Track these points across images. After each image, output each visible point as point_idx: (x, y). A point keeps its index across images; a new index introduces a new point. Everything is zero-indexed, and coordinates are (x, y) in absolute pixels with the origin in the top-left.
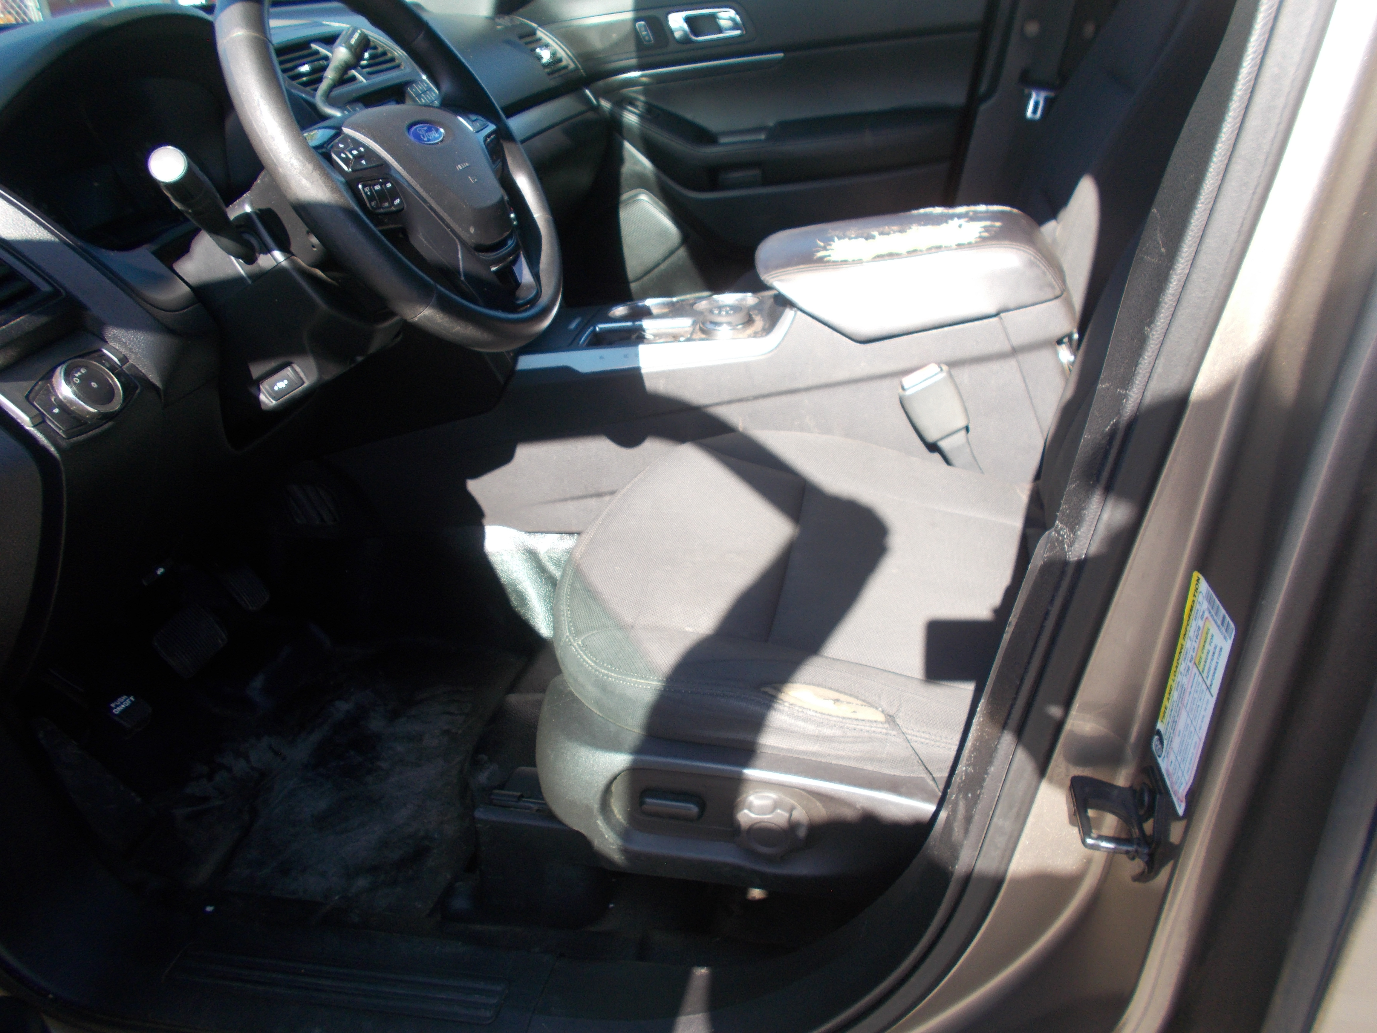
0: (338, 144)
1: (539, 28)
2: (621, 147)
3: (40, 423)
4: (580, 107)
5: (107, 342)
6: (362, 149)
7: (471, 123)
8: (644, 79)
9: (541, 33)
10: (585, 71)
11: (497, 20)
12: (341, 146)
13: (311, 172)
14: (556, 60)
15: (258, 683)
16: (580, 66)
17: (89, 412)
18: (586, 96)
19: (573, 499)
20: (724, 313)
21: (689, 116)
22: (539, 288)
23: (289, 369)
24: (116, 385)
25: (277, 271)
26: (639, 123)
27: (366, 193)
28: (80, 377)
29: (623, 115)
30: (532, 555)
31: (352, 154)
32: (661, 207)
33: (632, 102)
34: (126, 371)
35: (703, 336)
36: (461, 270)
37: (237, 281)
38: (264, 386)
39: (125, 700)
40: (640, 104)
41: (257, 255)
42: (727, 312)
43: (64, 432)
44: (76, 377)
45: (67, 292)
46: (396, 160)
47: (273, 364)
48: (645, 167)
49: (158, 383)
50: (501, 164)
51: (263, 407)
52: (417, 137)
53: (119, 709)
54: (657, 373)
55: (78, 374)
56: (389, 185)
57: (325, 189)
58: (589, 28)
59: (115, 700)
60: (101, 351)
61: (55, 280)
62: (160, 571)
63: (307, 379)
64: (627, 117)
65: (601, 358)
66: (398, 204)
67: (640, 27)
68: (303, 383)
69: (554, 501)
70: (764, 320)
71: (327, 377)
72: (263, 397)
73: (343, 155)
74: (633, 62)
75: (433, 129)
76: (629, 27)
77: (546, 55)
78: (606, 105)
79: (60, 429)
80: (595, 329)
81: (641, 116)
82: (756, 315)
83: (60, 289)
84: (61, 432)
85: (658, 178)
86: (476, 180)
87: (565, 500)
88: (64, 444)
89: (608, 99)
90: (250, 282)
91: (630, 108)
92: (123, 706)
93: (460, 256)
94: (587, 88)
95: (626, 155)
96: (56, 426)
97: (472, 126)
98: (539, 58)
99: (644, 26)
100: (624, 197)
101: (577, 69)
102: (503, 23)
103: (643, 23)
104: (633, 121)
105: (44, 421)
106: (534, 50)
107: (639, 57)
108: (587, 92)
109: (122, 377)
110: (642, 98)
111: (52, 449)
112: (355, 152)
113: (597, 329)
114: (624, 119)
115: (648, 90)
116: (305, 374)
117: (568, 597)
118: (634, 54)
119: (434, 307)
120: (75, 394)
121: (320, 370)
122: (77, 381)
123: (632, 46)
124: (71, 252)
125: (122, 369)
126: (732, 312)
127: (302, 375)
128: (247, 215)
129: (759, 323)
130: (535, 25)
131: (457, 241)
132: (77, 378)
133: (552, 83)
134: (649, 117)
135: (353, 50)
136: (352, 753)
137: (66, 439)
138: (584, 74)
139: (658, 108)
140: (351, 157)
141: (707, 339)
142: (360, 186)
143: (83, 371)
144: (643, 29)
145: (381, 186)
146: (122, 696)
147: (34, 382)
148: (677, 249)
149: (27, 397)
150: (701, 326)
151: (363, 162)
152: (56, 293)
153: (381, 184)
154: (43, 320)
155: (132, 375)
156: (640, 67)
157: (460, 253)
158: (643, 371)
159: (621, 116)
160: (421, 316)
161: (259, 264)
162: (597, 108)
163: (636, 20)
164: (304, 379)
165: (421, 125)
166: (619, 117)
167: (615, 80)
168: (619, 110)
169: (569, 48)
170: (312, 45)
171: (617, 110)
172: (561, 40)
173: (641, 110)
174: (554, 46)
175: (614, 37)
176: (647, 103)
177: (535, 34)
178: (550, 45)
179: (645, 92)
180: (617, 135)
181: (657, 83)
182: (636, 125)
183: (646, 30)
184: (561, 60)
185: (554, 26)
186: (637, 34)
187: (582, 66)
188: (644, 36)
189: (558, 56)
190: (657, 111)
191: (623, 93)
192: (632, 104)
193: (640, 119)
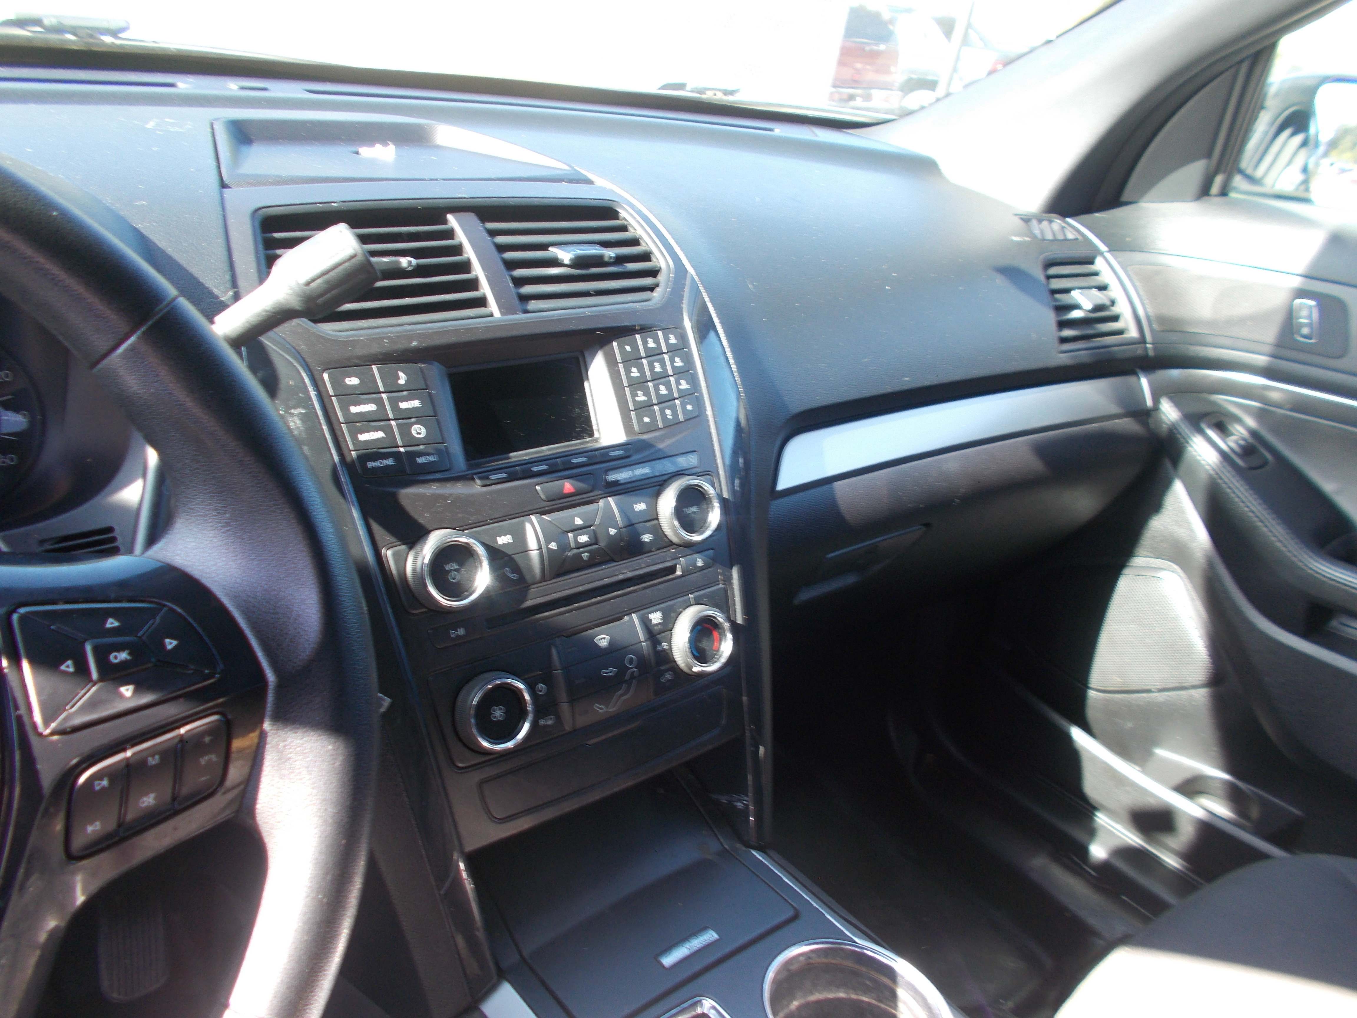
1: (1107, 254)
2: (1166, 485)
4: (1115, 407)
8: (1268, 393)
9: (1105, 265)
10: (1155, 349)
11: (1033, 224)
14: (1102, 315)
16: (1149, 338)
18: (1140, 387)
21: (1328, 486)
26: (1214, 464)
29: (1192, 442)
33: (1221, 423)
40: (1239, 432)
48: (1194, 539)
58: (1201, 278)
64: (1196, 447)
67: (1301, 307)
74: (1261, 360)
76: (1282, 301)
77: (1083, 302)
78: (1169, 411)
81: (1225, 456)
85: (1211, 564)
89: (1177, 404)
91: (1211, 433)
94: (1146, 375)
95: (1169, 501)
98: (1065, 308)
99: (1315, 306)
100: (1138, 561)
101: (1141, 341)
102: (1040, 232)
103: (1312, 303)
104: (1207, 457)
106: (1066, 291)
107: (1274, 356)
108: (1144, 382)
110: (1251, 422)
114: (1191, 448)
115: (1270, 412)
123: (1269, 334)
130: (1102, 247)
134: (1241, 462)
138: (1151, 353)
139: (1273, 452)
144: (1304, 313)
148: (1193, 687)
156: (1269, 373)
159: (1188, 441)
162: (1147, 415)
163: (1301, 293)
166: (1182, 440)
167: (1207, 376)
168: (1187, 431)
169: (1146, 301)
170: (450, 217)
171: (1185, 429)
172: (1138, 284)
173: (1233, 445)
174: (1115, 292)
175: (1244, 308)
176: (1254, 434)
177: (1091, 262)
178: (1109, 288)
179: (1261, 415)
180: (1168, 464)
181: (1291, 410)
182: (1207, 467)
183: (1310, 317)
184: (1115, 318)
185: (1138, 256)
186: (1290, 317)
187: (1153, 337)
188: (1301, 325)
189: (1116, 310)
190: (1269, 456)
191: (1214, 403)
192: (1221, 428)
193: (1221, 462)
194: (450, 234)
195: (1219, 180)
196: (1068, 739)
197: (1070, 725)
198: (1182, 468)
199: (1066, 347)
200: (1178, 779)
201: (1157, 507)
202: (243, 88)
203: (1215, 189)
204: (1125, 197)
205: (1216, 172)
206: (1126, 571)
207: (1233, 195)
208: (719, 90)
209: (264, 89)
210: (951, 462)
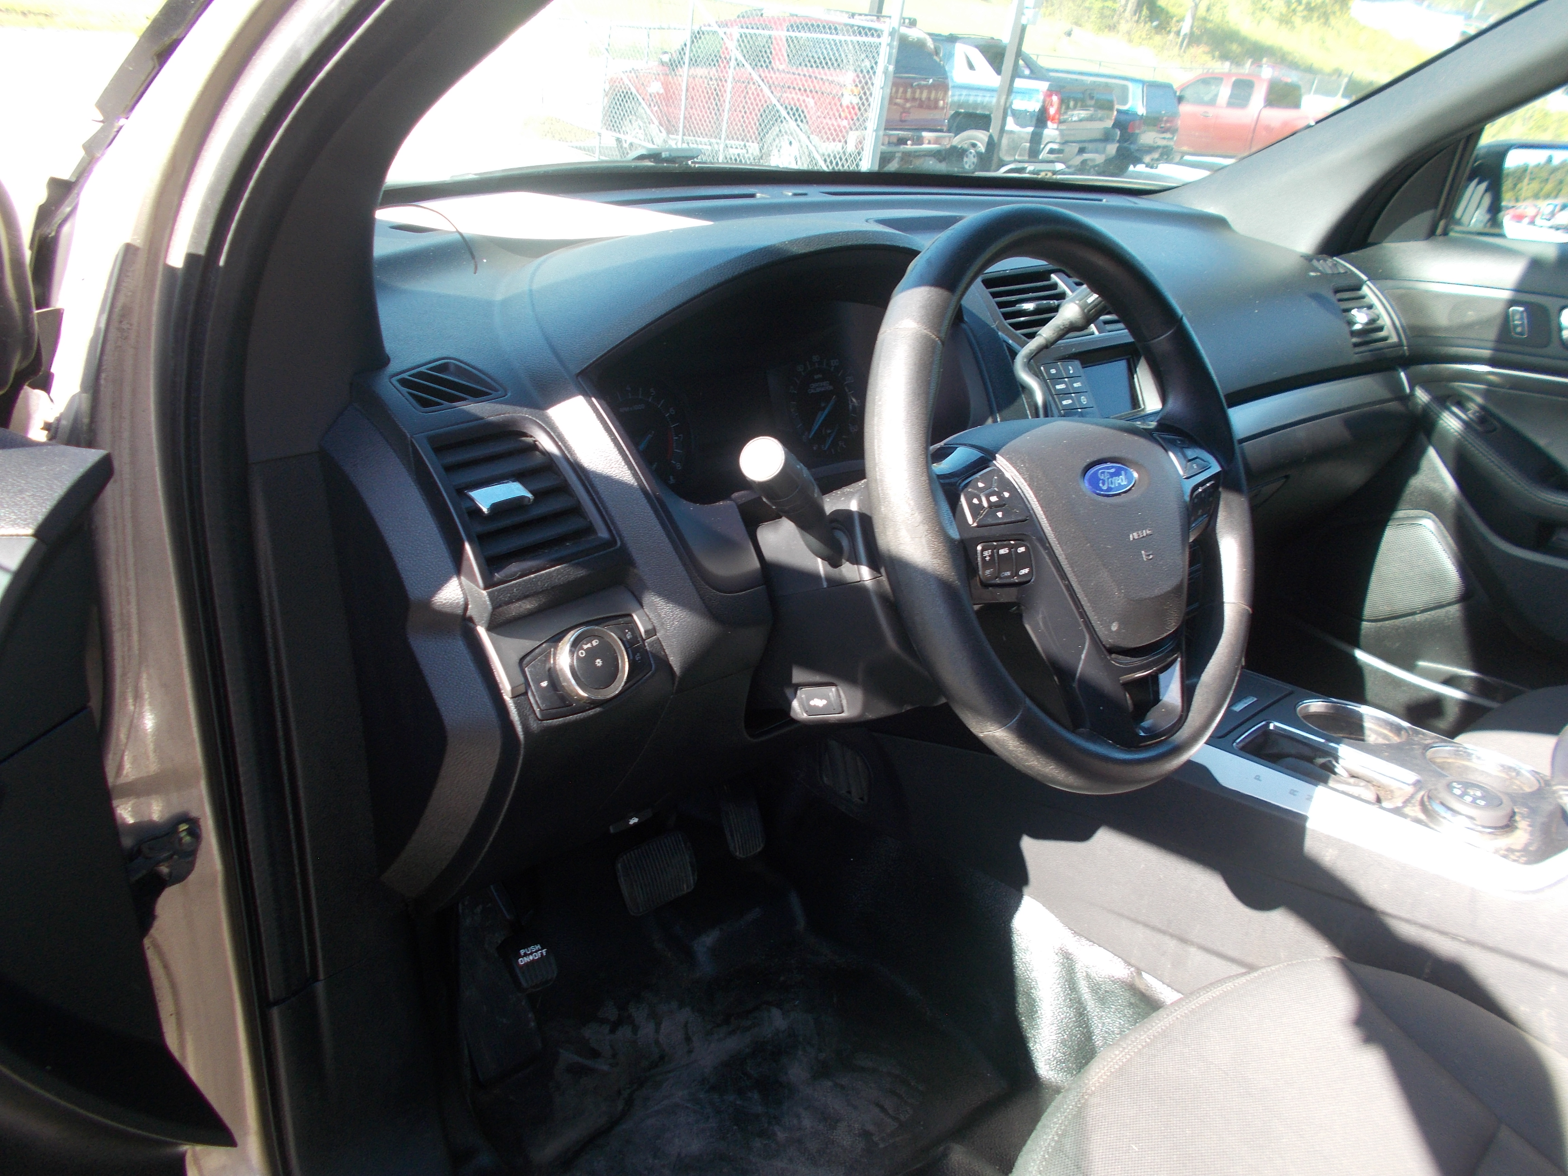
0: (978, 480)
1: (1368, 283)
2: (1422, 452)
3: (520, 695)
4: (1385, 394)
5: (642, 606)
6: (1006, 495)
7: (1184, 462)
8: (1491, 377)
9: (1369, 291)
10: (1409, 350)
11: (1315, 262)
12: (981, 485)
13: (917, 525)
14: (1373, 327)
15: (708, 940)
16: (1405, 342)
17: (578, 694)
18: (1400, 379)
19: (1146, 925)
20: (1468, 799)
21: (1542, 442)
22: (1184, 714)
23: (834, 689)
24: (624, 667)
25: (857, 589)
26: (1459, 431)
27: (984, 558)
28: (587, 650)
29: (1442, 417)
30: (1068, 963)
31: (988, 501)
32: (1448, 544)
33: (1461, 402)
34: (647, 648)
35: (1422, 816)
36: (1078, 675)
37: (813, 577)
38: (802, 693)
39: (536, 952)
40: (1473, 407)
41: (844, 561)
42: (1475, 799)
43: (541, 710)
44: (583, 649)
45: (623, 545)
46: (1047, 517)
47: (818, 678)
48: (1446, 489)
49: (677, 669)
50: (1207, 519)
51: (792, 714)
52: (1095, 483)
53: (526, 960)
54: (1328, 837)
55: (585, 647)
56: (1022, 550)
57: (926, 550)
58: (1438, 296)
59: (526, 946)
60: (631, 616)
61: (616, 528)
62: (634, 821)
63: (848, 710)
64: (1445, 420)
65: (1258, 778)
66: (1025, 575)
67: (1515, 312)
68: (843, 712)
69: (1121, 915)
70: (1532, 833)
71: (870, 716)
72: (795, 704)
73: (975, 501)
74: (1486, 353)
75: (1123, 472)
76: (1498, 309)
77: (1360, 318)
78: (1422, 396)
79: (539, 707)
80: (1268, 725)
81: (1467, 424)
82: (1524, 817)
83: (618, 539)
84: (537, 710)
85: (1459, 506)
86: (1151, 557)
87: (1136, 921)
88: (535, 725)
89: (1427, 390)
90: (825, 585)
91: (1455, 409)
92: (531, 958)
93: (1083, 656)
94: (1404, 370)
95: (1424, 464)
96: (536, 702)
97: (1185, 468)
98: (1351, 323)
99: (1522, 313)
100: (1400, 514)
101: (1400, 344)
102: (1321, 268)
103: (1521, 309)
104: (1453, 426)
105: (526, 693)
106: (1348, 310)
107: (1495, 349)
108: (1402, 375)
109: (638, 654)
110: (1479, 400)
111: (519, 729)
112: (994, 499)
113: (1271, 727)
114: (1441, 422)
115: (1492, 391)
116: (848, 703)
117: (1047, 1156)
118: (1491, 345)
119: (1010, 729)
120: (572, 668)
121: (866, 706)
122: (582, 653)
123: (1492, 334)
124: (644, 501)
125: (644, 643)
126: (1483, 803)
127: (844, 702)
128: (848, 514)
129: (1521, 836)
130: (1364, 277)
131: (1087, 636)
132: (585, 650)
133: (1354, 357)
134: (1479, 428)
135: (1086, 311)
136: (756, 1096)
137: (540, 720)
138: (1407, 354)
139: (1499, 420)
140: (985, 504)
141: (1426, 825)
142: (979, 548)
143: (595, 643)
144: (1517, 317)
145: (1010, 550)
146: (537, 944)
147: (539, 643)
148: (1449, 604)
149: (522, 660)
150: (1426, 799)
151: (1000, 514)
152: (612, 542)
153: (1011, 547)
154: (581, 573)
155: (651, 653)
156: (1492, 362)
157: (1085, 652)
158: (1309, 825)
159: (1438, 416)
160: (988, 735)
161: (841, 571)
162: (1407, 399)
163: (1512, 303)
164: (845, 708)
165: (1109, 465)
166: (1435, 416)
167: (1448, 369)
168: (1438, 408)
169: (1401, 316)
170: (1053, 276)
171: (1435, 407)
172: (1393, 303)
173: (1471, 416)
174: (1379, 309)
175: (1471, 315)
176: (1482, 408)
177: (1359, 288)
178: (1374, 307)
179: (1486, 394)
180: (1422, 437)
181: (1511, 388)
182: (1456, 433)
183: (1521, 319)
184: (1381, 329)
185: (1390, 283)
186: (1506, 320)
187: (1408, 342)
188: (1516, 326)
189: (1380, 323)
190: (1496, 423)
191: (1453, 388)
192: (1460, 404)
193: (1465, 429)
194: (1055, 286)
195: (1442, 224)
196: (1354, 659)
197: (1354, 649)
198: (1435, 437)
199: (1358, 350)
200: (1442, 678)
201: (1414, 468)
202: (795, 195)
203: (1439, 231)
204: (1370, 239)
205: (1440, 219)
206: (1390, 523)
207: (1452, 234)
208: (1049, 171)
209: (805, 194)
210: (1300, 432)
